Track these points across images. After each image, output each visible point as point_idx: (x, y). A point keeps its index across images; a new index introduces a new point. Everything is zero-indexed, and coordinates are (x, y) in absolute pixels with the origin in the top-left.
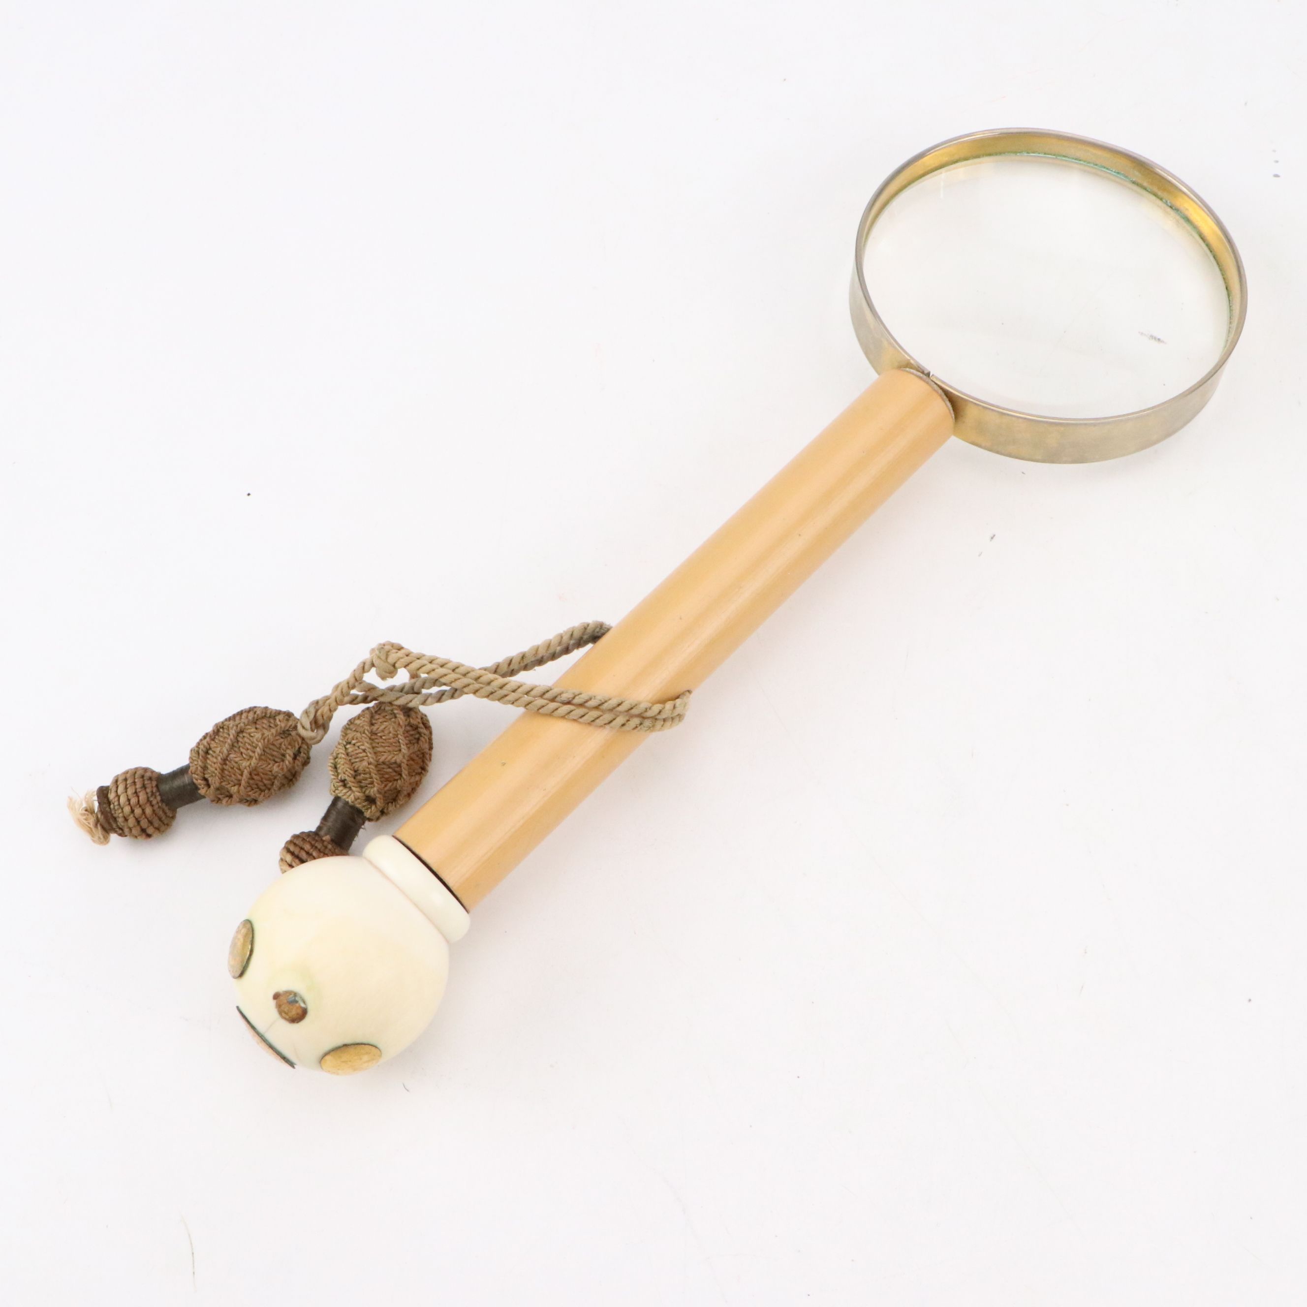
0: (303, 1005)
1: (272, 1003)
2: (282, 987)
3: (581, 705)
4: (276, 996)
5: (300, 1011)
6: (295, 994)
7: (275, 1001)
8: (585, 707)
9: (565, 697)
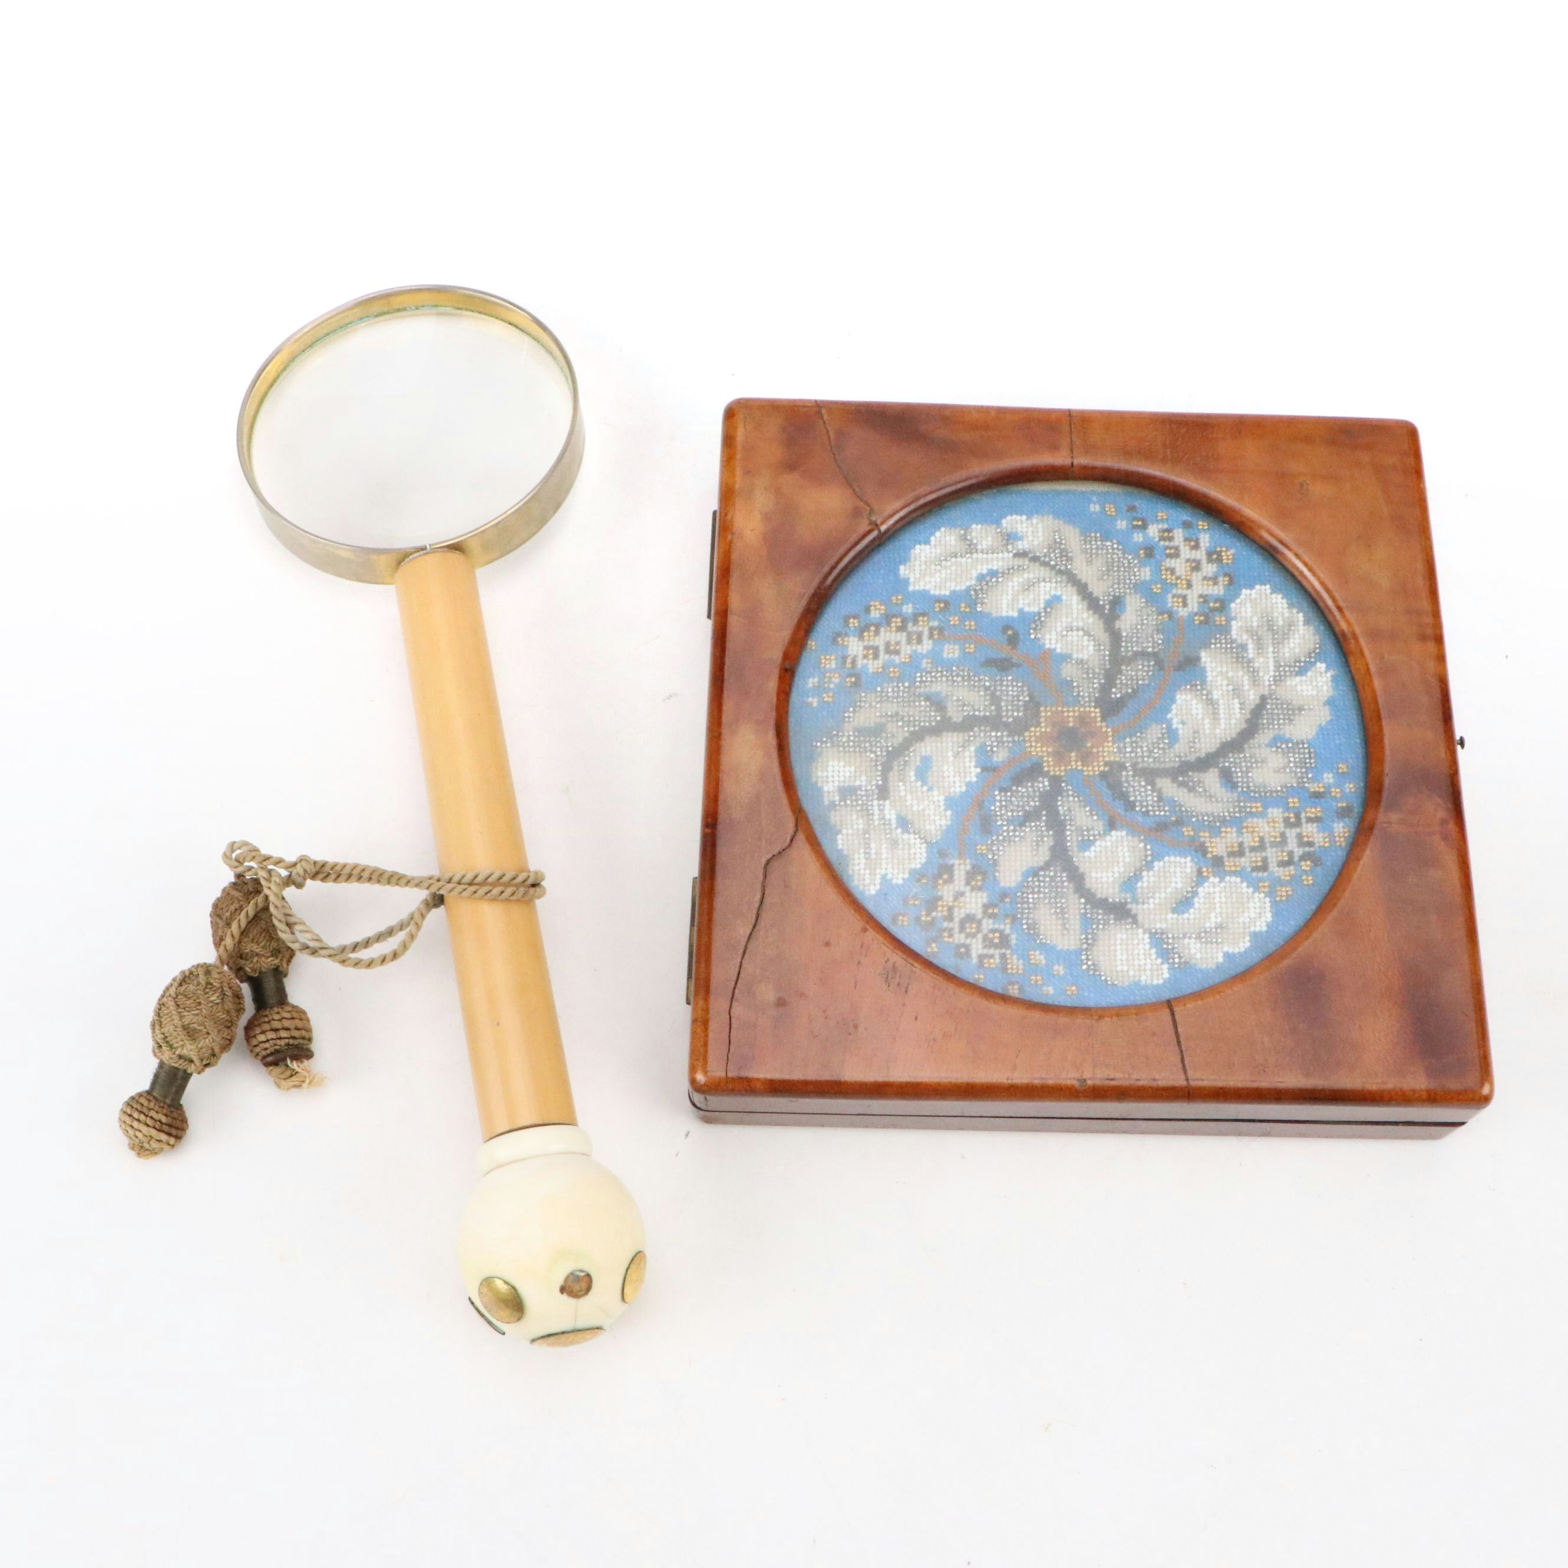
0: (583, 1274)
1: (565, 1297)
2: (560, 1281)
3: (471, 884)
4: (563, 1290)
5: (586, 1280)
6: (572, 1274)
7: (565, 1294)
8: (475, 884)
9: (467, 879)
